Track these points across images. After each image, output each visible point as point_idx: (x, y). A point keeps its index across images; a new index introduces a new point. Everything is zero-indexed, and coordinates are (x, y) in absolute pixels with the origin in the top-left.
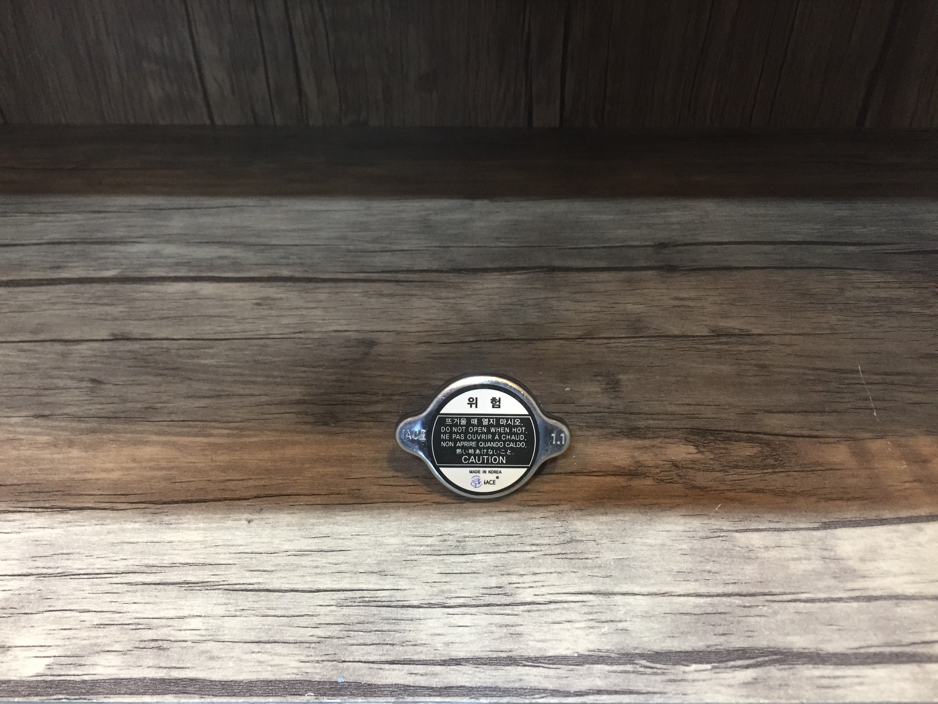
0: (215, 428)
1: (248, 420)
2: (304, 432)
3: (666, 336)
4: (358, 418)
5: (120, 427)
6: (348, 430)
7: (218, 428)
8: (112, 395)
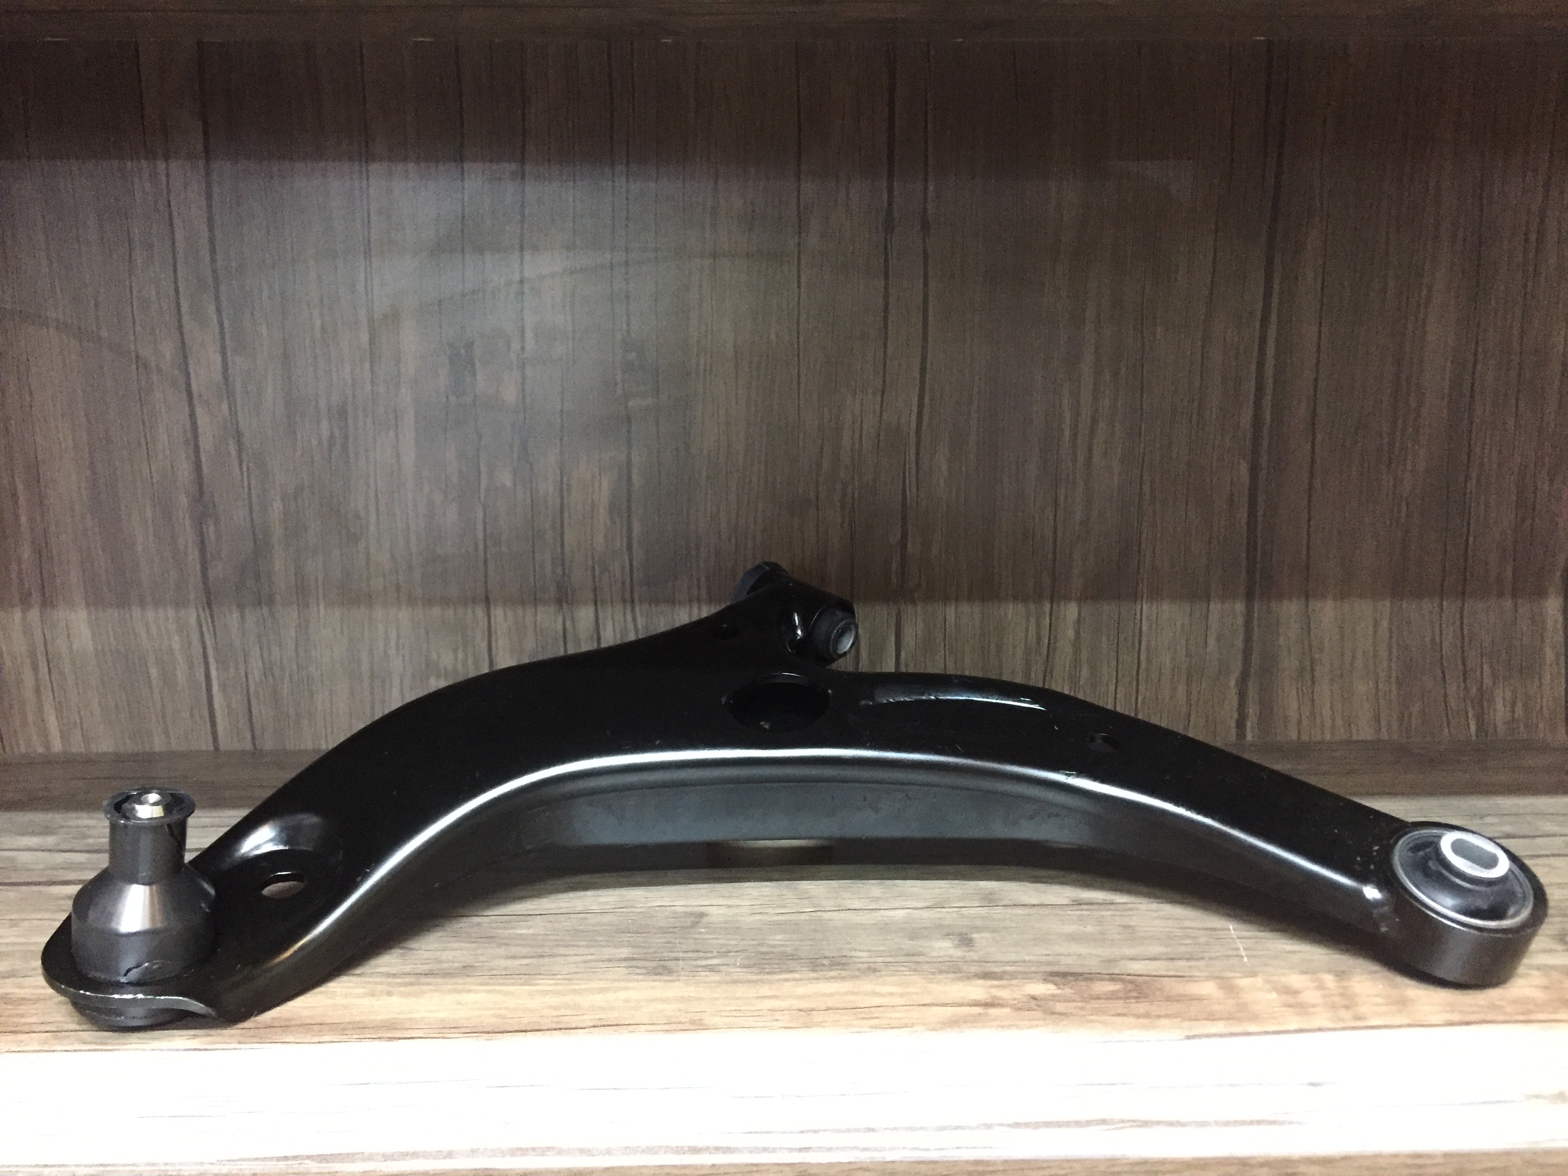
0: (540, 979)
1: (576, 973)
2: (637, 981)
3: (1023, 905)
4: (695, 969)
5: (440, 980)
6: (685, 978)
7: (543, 979)
8: (425, 957)
